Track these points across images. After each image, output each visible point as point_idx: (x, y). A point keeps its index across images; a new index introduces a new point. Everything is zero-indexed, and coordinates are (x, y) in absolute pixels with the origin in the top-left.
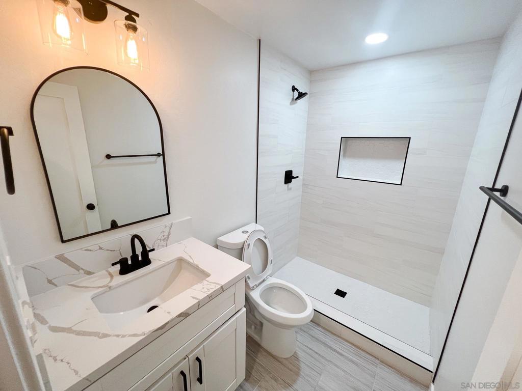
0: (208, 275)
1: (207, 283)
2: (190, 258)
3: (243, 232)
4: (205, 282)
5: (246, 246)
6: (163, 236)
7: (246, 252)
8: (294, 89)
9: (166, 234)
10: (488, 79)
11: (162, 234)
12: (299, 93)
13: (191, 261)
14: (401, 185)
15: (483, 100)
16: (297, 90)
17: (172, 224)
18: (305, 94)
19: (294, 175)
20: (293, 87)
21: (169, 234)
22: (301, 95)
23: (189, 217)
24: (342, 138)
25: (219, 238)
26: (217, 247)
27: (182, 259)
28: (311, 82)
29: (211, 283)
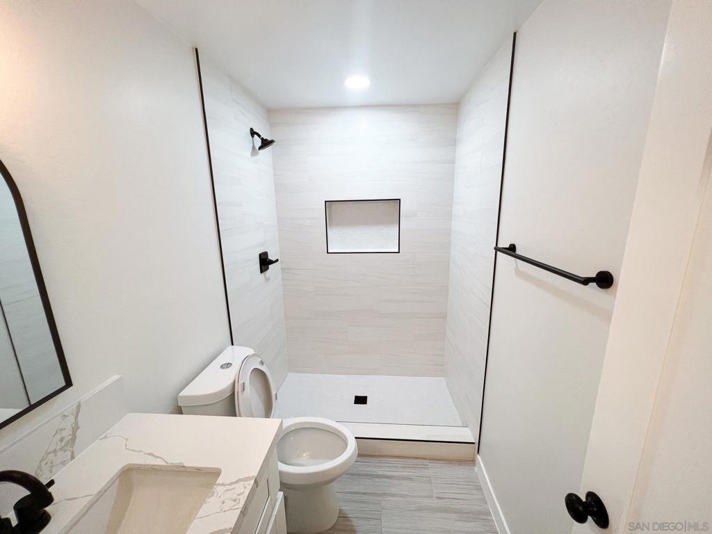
0: (216, 473)
1: (224, 488)
2: (151, 457)
3: (222, 367)
4: (219, 489)
5: (238, 388)
6: (61, 440)
7: (242, 400)
8: (253, 133)
9: (67, 434)
10: (453, 142)
11: (58, 437)
12: (262, 139)
13: (160, 462)
14: (399, 252)
15: (453, 162)
16: (259, 136)
17: (79, 406)
18: (272, 142)
19: (271, 257)
20: (252, 129)
21: (75, 428)
22: (266, 143)
23: (115, 378)
24: (326, 202)
25: (181, 394)
26: (179, 410)
27: (128, 470)
28: (272, 125)
29: (231, 484)
